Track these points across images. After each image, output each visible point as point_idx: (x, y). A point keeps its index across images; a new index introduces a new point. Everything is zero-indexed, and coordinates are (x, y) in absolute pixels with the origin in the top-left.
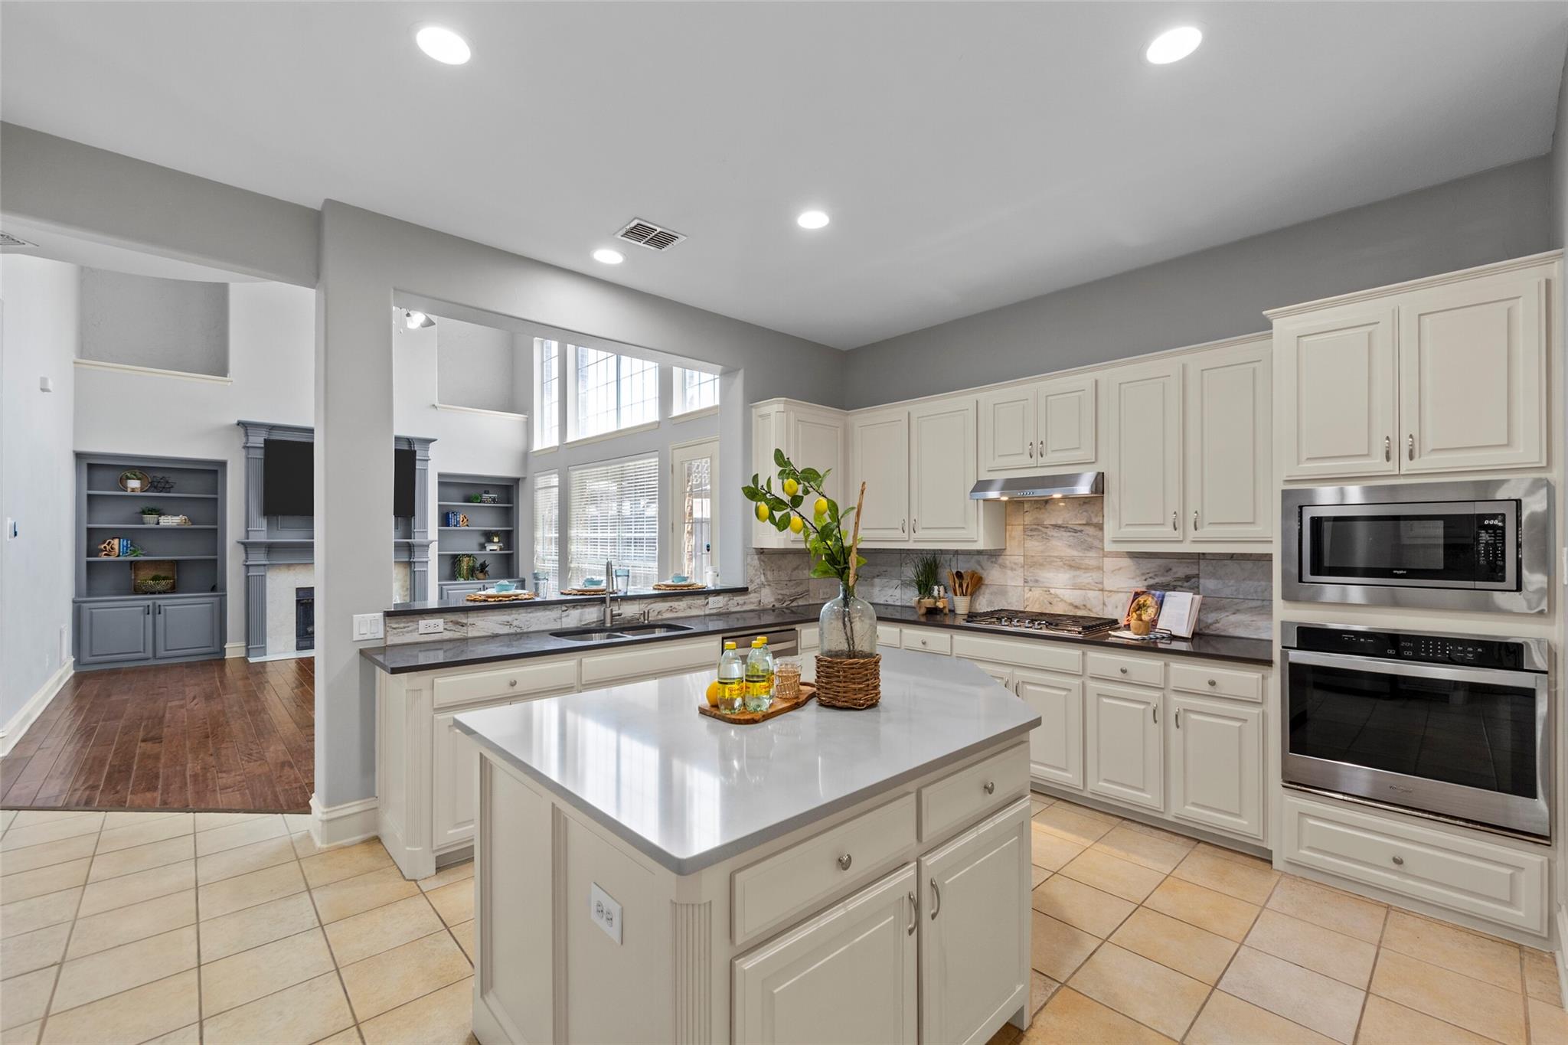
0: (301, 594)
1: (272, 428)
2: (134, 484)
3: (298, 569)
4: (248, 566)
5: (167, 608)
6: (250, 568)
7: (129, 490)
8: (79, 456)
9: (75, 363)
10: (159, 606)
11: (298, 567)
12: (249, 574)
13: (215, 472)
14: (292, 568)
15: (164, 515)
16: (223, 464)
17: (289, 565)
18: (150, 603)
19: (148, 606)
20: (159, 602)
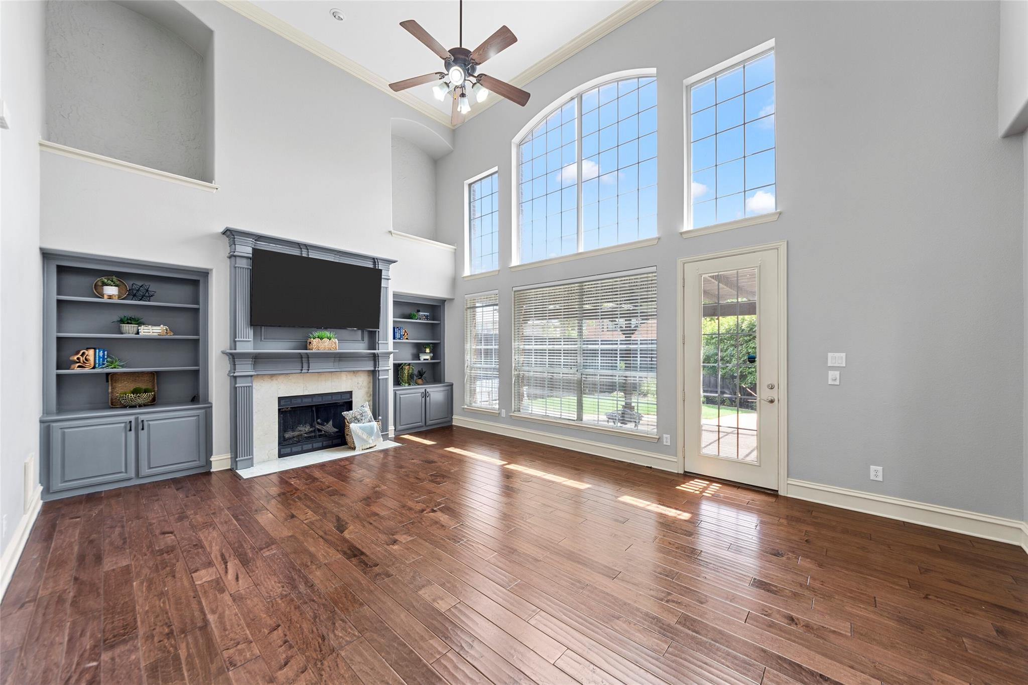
0: (282, 403)
1: (259, 238)
2: (111, 291)
3: (281, 378)
4: (235, 377)
5: (150, 423)
6: (238, 380)
7: (106, 297)
8: (47, 255)
9: (41, 145)
10: (143, 421)
11: (281, 377)
12: (237, 385)
13: (195, 283)
14: (274, 378)
15: (144, 324)
16: (205, 274)
17: (272, 376)
18: (132, 418)
19: (130, 422)
20: (142, 417)
